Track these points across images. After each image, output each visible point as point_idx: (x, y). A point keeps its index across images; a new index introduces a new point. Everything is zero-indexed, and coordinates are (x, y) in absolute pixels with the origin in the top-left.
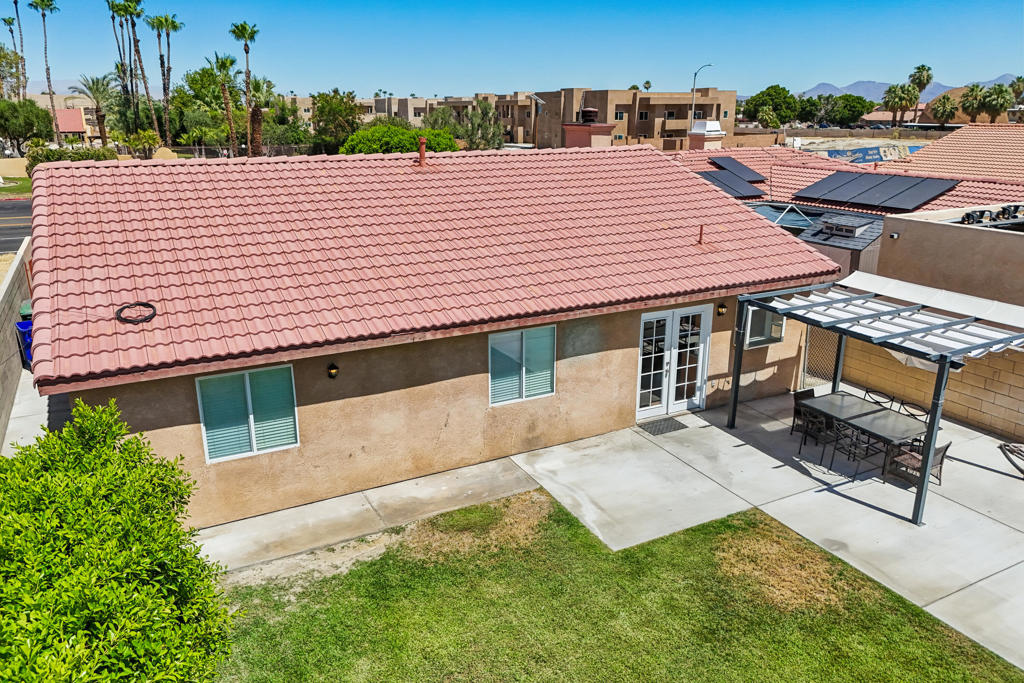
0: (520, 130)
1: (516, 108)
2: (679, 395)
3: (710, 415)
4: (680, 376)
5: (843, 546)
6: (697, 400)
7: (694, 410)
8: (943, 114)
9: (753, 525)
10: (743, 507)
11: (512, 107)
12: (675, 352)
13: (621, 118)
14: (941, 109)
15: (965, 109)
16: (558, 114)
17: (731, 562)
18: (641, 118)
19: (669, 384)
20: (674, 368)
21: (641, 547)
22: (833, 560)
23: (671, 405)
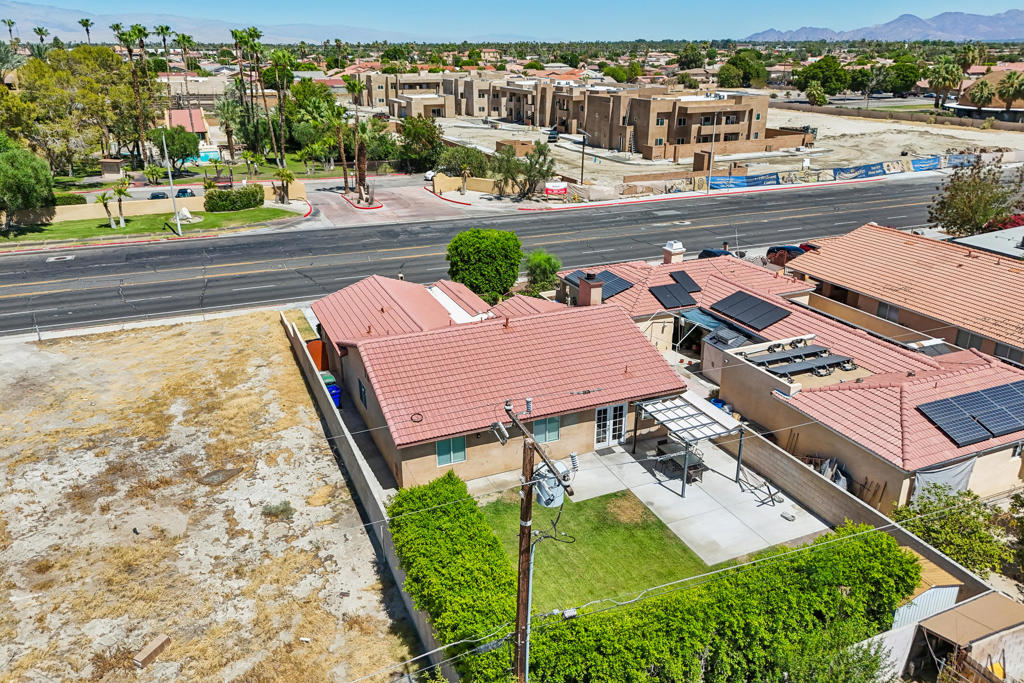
0: (575, 122)
1: (571, 102)
2: (614, 437)
3: (626, 447)
4: (614, 430)
5: (652, 504)
6: (622, 440)
7: (620, 444)
8: (980, 99)
9: (624, 495)
10: (624, 488)
11: (568, 102)
12: (612, 422)
13: (662, 124)
14: (978, 95)
15: (1002, 95)
16: (607, 117)
17: (611, 508)
18: (680, 124)
19: (610, 434)
20: (611, 427)
21: (583, 502)
22: (646, 508)
23: (611, 442)
